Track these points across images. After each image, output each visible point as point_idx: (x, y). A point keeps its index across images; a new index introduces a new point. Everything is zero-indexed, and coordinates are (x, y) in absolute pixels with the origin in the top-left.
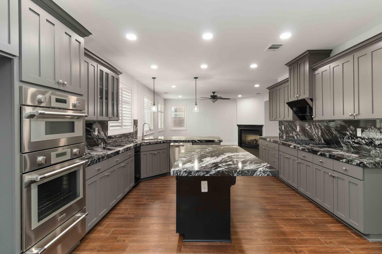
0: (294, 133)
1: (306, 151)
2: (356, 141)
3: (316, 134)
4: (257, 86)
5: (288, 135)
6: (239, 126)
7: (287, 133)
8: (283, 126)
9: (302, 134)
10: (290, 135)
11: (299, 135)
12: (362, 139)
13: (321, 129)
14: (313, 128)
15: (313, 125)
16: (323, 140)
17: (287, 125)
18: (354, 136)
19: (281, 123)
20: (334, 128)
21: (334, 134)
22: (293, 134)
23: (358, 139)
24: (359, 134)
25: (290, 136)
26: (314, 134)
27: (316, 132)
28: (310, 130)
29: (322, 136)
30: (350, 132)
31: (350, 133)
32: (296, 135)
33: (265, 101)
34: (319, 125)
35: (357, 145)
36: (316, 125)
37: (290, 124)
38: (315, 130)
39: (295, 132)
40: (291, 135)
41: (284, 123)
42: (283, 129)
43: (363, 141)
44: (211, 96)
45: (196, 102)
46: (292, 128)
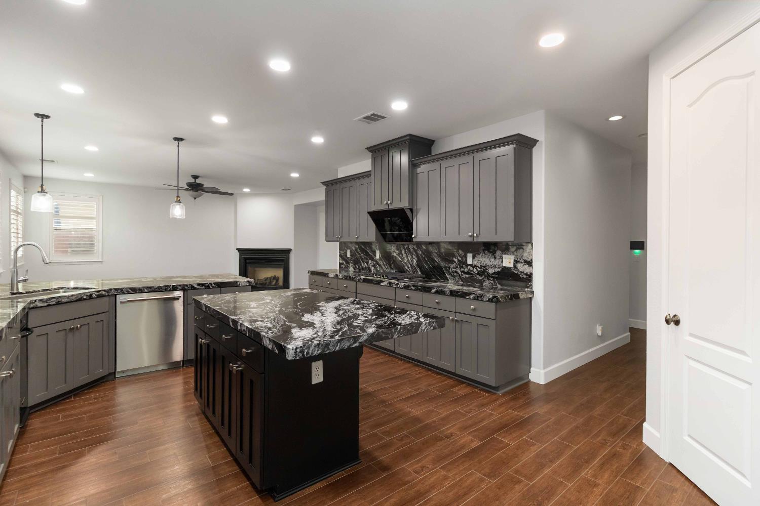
0: (370, 262)
1: (411, 289)
2: (466, 270)
3: (409, 263)
4: (295, 175)
5: (359, 266)
6: (240, 250)
7: (356, 262)
8: (348, 251)
9: (385, 263)
10: (361, 265)
11: (380, 265)
12: (474, 268)
13: (417, 255)
14: (404, 253)
15: (405, 249)
16: (420, 271)
17: (356, 249)
18: (463, 263)
19: (343, 246)
20: (436, 253)
21: (437, 262)
22: (367, 263)
23: (469, 267)
24: (470, 261)
25: (362, 267)
26: (405, 263)
27: (408, 260)
28: (400, 257)
29: (418, 265)
30: (459, 258)
31: (458, 260)
32: (374, 266)
33: (295, 205)
34: (413, 248)
35: (467, 276)
36: (408, 249)
37: (363, 247)
38: (407, 257)
39: (372, 259)
40: (364, 265)
41: (350, 245)
42: (348, 255)
43: (475, 270)
44: (189, 185)
45: (178, 196)
46: (367, 254)
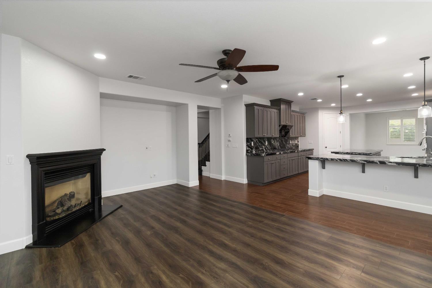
0: (263, 147)
5: (258, 150)
7: (257, 148)
8: (252, 143)
10: (259, 149)
11: (267, 147)
13: (279, 143)
14: (275, 142)
17: (256, 141)
18: (289, 143)
19: (249, 140)
20: (284, 141)
21: (284, 144)
22: (262, 148)
24: (290, 143)
25: (260, 150)
27: (277, 144)
34: (278, 140)
37: (260, 140)
39: (264, 145)
41: (253, 139)
42: (252, 145)
46: (262, 143)
